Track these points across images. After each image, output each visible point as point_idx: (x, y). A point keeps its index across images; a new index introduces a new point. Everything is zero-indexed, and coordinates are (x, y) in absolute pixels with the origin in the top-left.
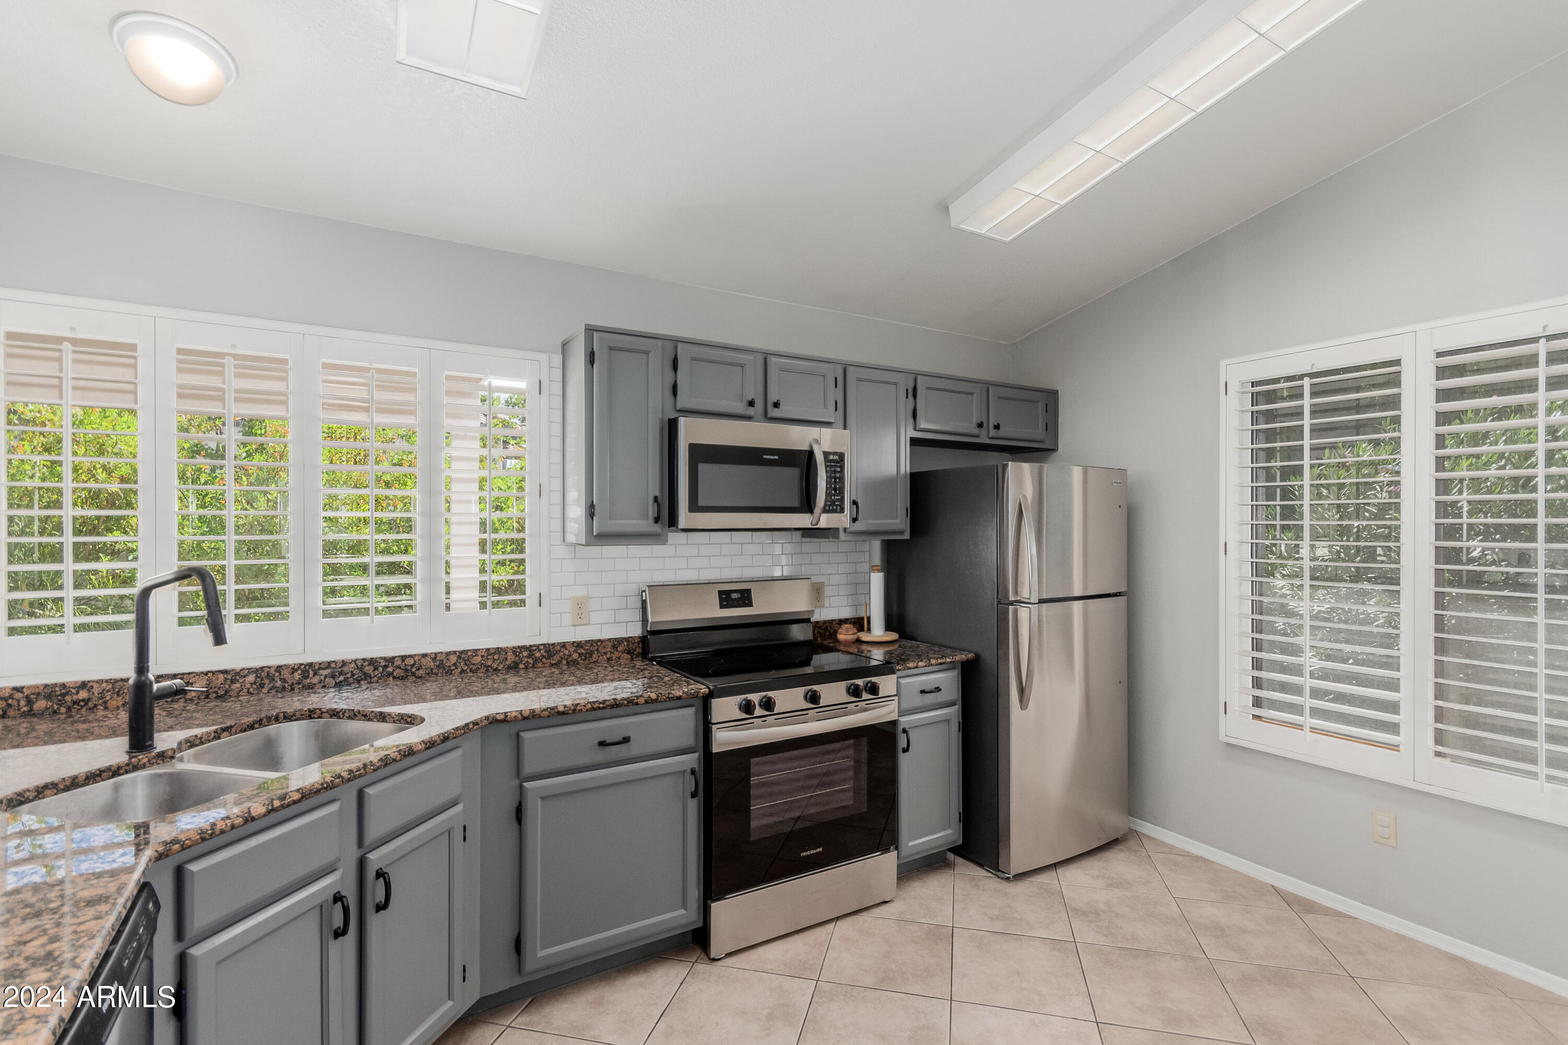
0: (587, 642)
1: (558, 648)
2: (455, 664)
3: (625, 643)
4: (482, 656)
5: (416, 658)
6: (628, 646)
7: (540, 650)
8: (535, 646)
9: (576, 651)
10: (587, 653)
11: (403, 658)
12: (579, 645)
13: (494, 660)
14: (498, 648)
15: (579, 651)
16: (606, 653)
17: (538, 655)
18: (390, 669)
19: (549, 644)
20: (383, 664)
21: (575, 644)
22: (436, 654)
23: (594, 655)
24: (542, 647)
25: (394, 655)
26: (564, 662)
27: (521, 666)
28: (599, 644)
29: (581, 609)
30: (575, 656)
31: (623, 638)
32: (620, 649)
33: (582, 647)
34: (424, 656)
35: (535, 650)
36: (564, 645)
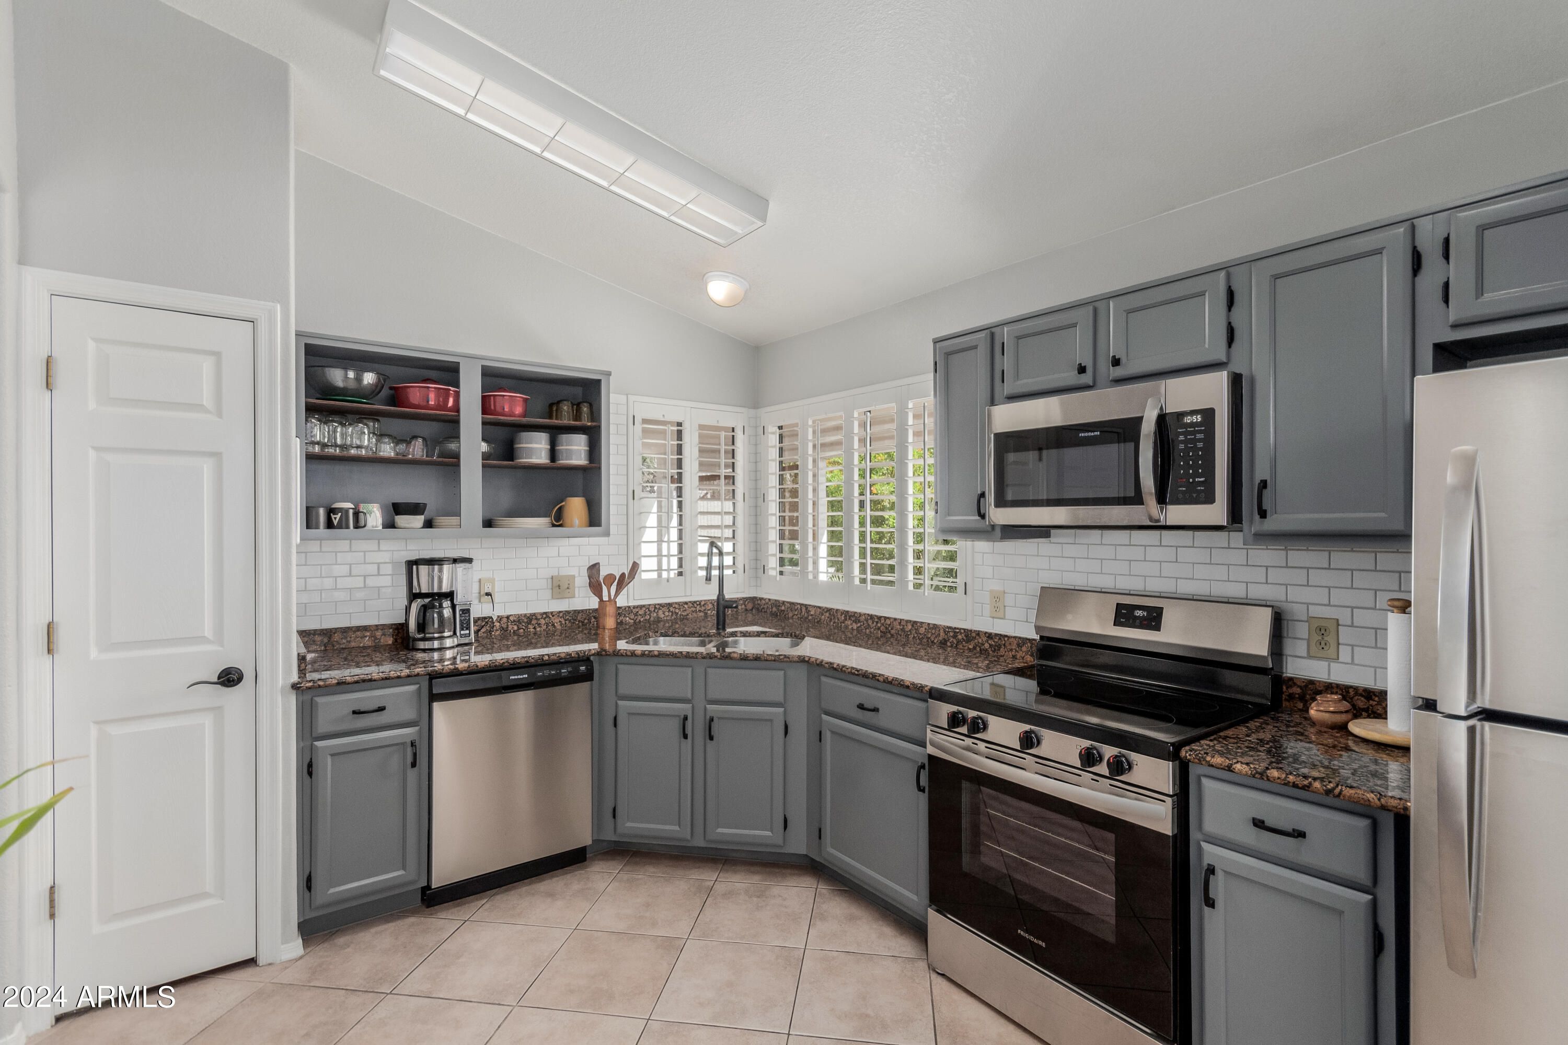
0: (996, 635)
1: (974, 635)
2: (910, 630)
3: (1029, 645)
4: (926, 629)
5: (891, 620)
6: (1031, 647)
7: (961, 633)
8: (958, 629)
9: (987, 641)
10: (996, 645)
11: (886, 618)
12: (990, 636)
13: (932, 634)
14: (935, 624)
15: (990, 642)
16: (1011, 650)
17: (960, 637)
18: (879, 625)
19: (967, 630)
20: (876, 620)
21: (987, 635)
22: (901, 620)
23: (1001, 649)
24: (963, 631)
25: (882, 615)
26: (978, 649)
27: (949, 644)
28: (1006, 639)
29: (998, 603)
30: (987, 646)
31: (1027, 639)
32: (1024, 649)
33: (992, 638)
34: (895, 619)
35: (958, 632)
36: (978, 633)
